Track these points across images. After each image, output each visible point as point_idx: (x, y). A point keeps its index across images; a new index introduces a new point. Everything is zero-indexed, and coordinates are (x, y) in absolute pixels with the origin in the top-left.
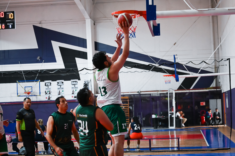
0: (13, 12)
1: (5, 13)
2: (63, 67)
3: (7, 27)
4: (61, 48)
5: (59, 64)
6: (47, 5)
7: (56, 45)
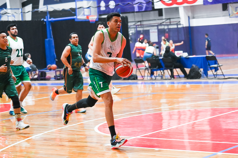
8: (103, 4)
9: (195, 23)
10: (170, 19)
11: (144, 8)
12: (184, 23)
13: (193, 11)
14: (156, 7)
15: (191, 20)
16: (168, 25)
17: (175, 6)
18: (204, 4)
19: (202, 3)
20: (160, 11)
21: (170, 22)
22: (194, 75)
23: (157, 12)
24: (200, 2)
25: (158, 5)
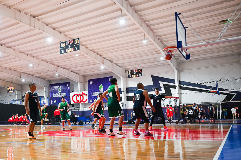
0: (141, 69)
1: (138, 70)
2: (165, 92)
3: (139, 76)
4: (164, 84)
5: (163, 91)
6: (157, 66)
7: (161, 83)
8: (52, 102)
9: (85, 109)
10: (76, 108)
12: (81, 109)
13: (85, 105)
16: (75, 110)
17: (78, 103)
18: (89, 103)
20: (73, 105)
22: (81, 123)
23: (72, 105)
24: (87, 102)
25: (72, 102)
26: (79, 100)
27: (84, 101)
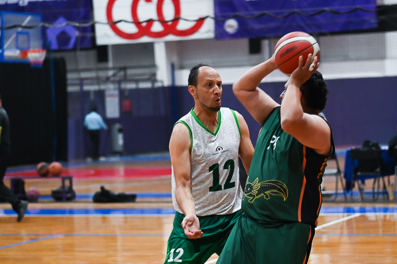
10: (124, 69)
11: (72, 42)
12: (163, 77)
14: (101, 41)
15: (178, 73)
17: (145, 39)
19: (211, 35)
21: (125, 76)
24: (207, 31)
25: (104, 36)
26: (150, 22)
27: (182, 26)
